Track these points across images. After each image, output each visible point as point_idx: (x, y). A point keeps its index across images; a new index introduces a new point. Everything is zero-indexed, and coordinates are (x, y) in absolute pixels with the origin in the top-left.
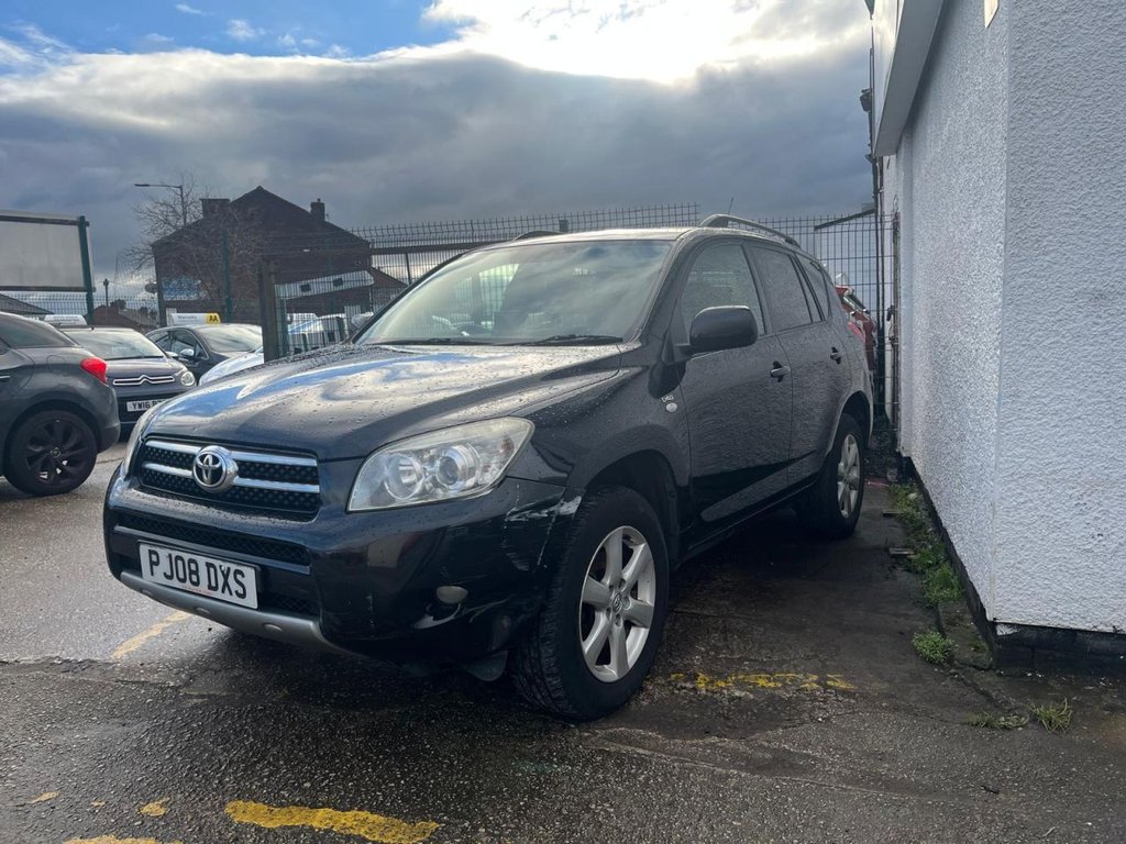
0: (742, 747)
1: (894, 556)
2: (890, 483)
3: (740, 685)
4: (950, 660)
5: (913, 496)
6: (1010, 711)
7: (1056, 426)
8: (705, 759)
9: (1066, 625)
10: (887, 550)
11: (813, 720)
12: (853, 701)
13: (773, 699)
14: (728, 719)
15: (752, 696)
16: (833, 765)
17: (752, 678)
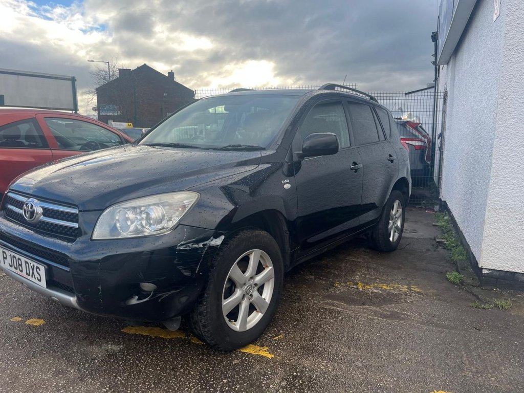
0: (378, 309)
1: (438, 242)
2: (436, 212)
3: (376, 288)
4: (462, 283)
5: (446, 218)
6: (486, 302)
7: (513, 189)
8: (364, 313)
9: (511, 270)
10: (435, 239)
11: (406, 302)
12: (422, 296)
13: (389, 294)
14: (371, 300)
15: (381, 292)
16: (415, 317)
17: (380, 285)
